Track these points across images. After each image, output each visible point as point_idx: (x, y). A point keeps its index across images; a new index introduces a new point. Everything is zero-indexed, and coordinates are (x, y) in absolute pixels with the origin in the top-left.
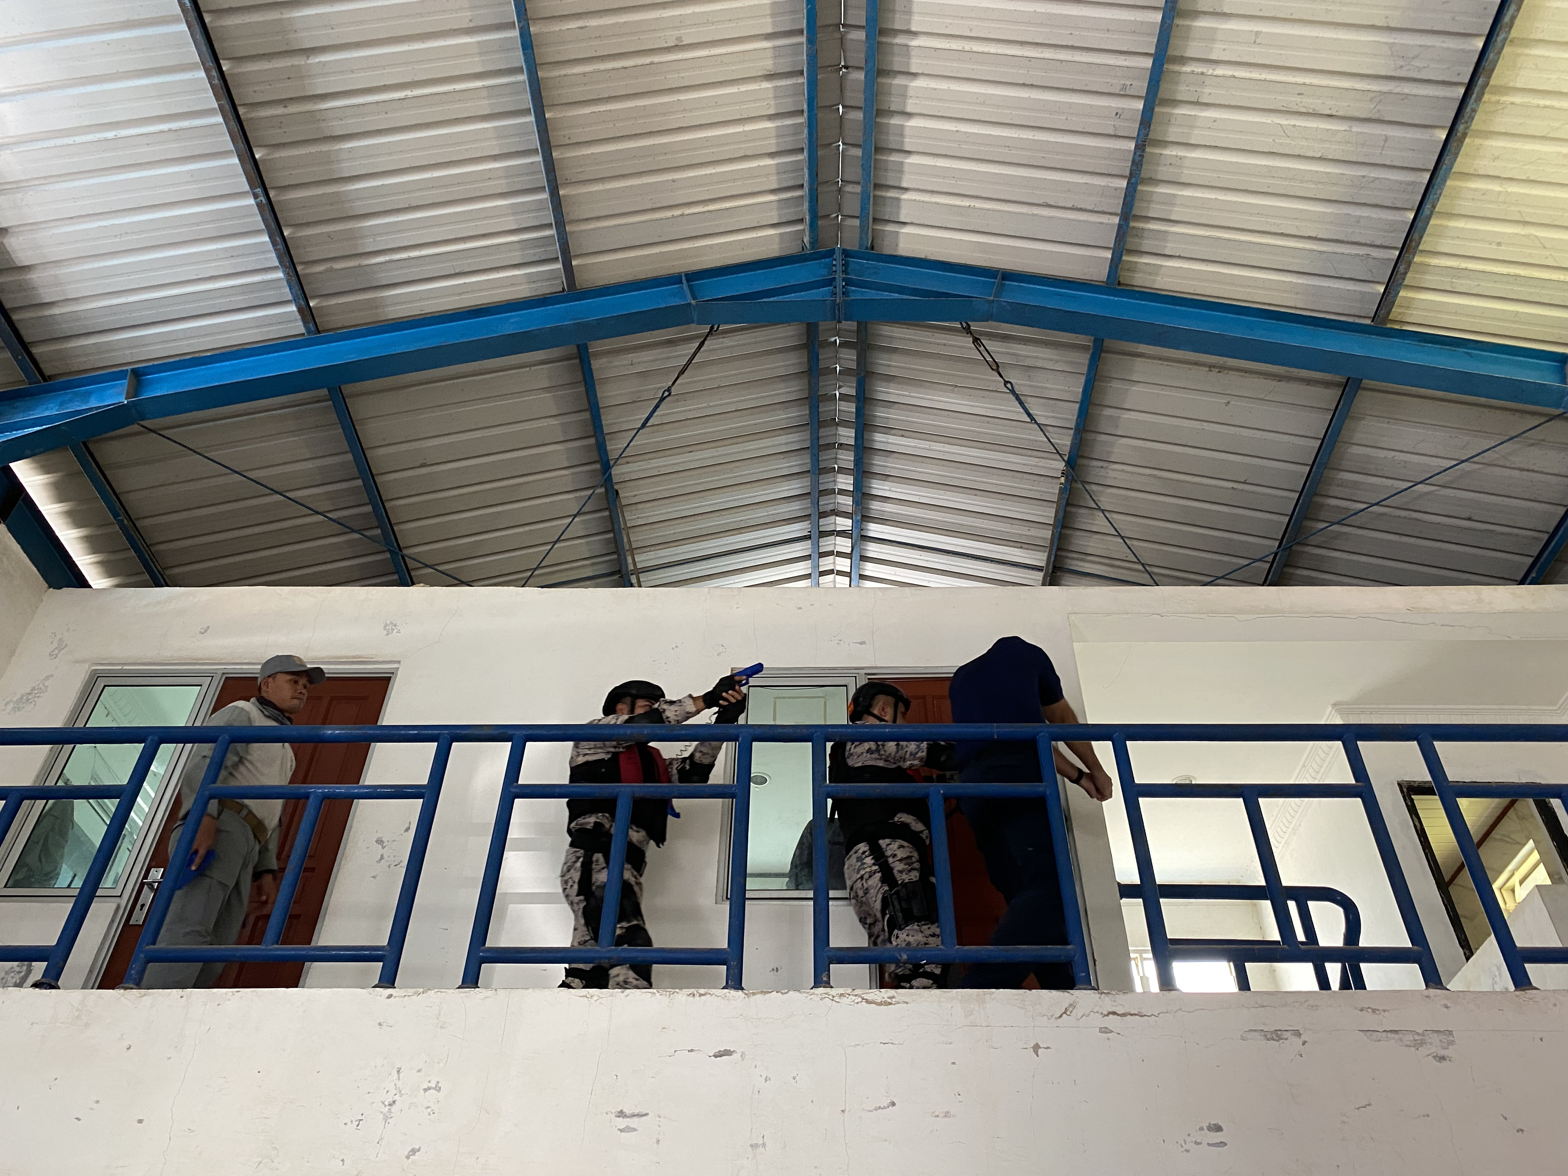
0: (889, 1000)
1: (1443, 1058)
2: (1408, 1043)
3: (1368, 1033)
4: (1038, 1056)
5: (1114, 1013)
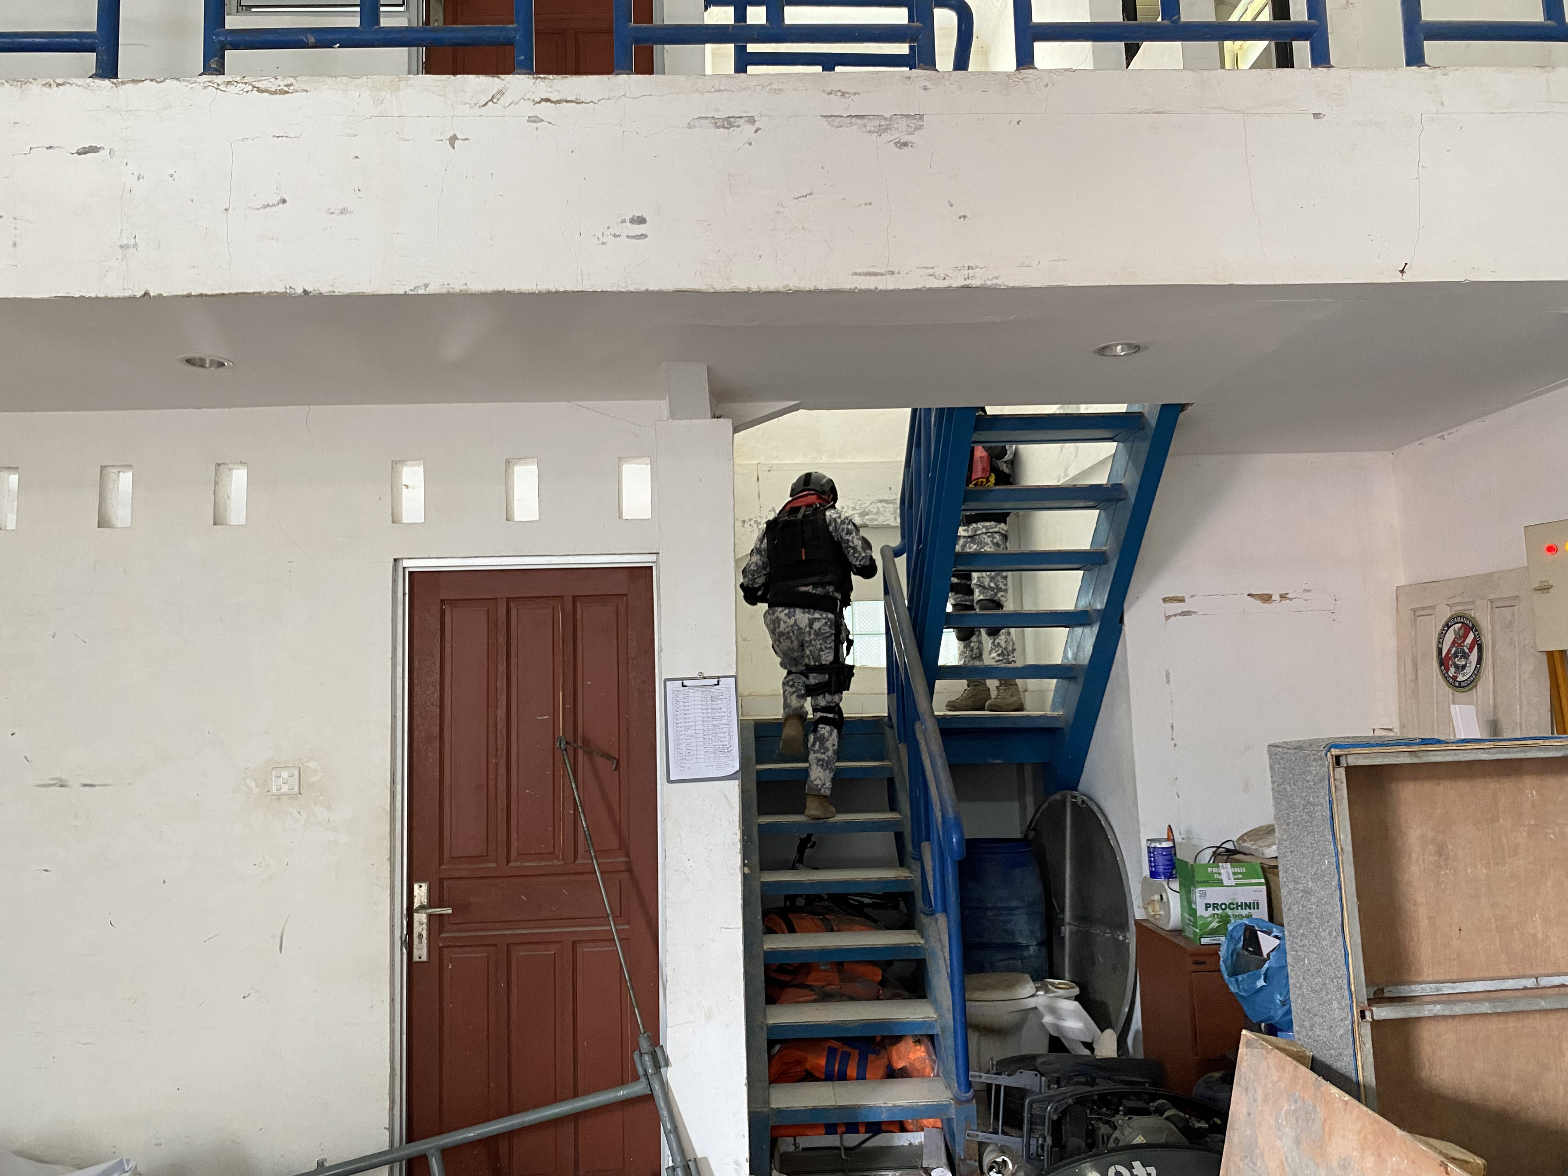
0: (286, 89)
1: (905, 144)
2: (873, 129)
3: (830, 119)
4: (453, 148)
5: (547, 100)
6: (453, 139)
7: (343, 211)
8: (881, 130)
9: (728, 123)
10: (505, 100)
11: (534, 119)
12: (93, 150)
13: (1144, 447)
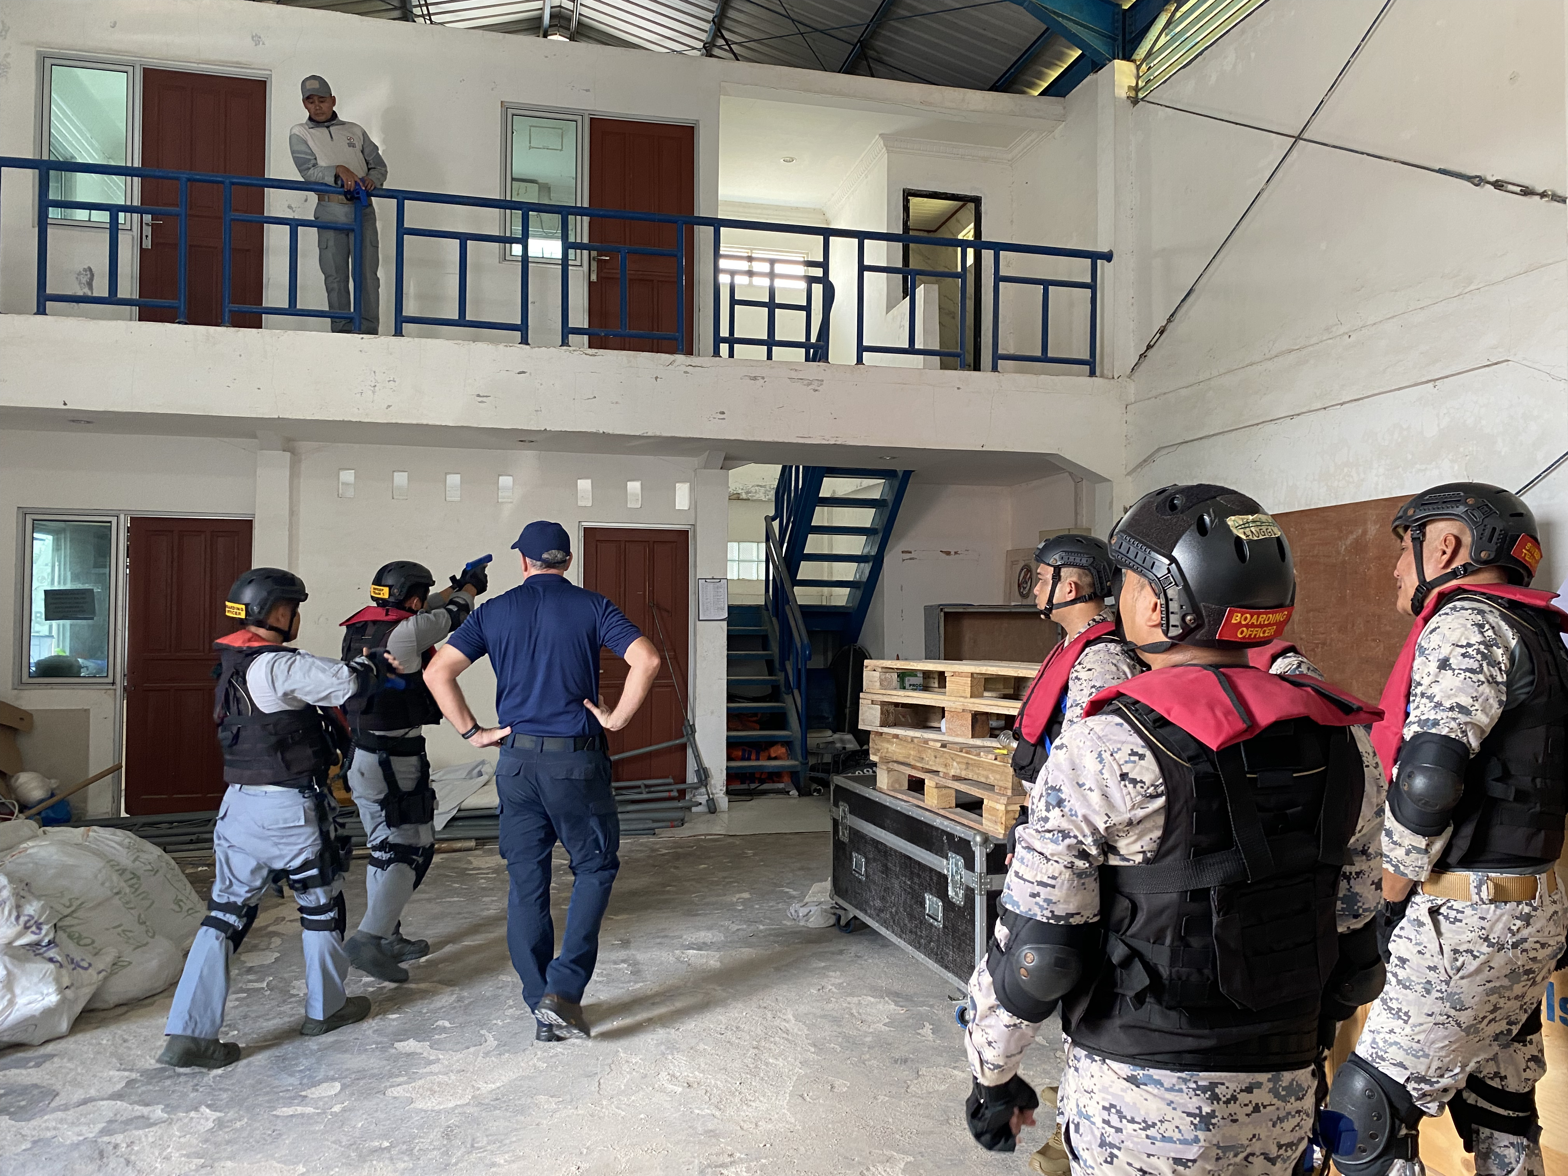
0: (595, 354)
1: (816, 390)
2: (805, 384)
3: (791, 379)
4: (656, 381)
5: (691, 366)
6: (656, 378)
7: (617, 403)
8: (809, 385)
9: (755, 378)
10: (676, 364)
11: (686, 372)
12: (524, 372)
13: (896, 483)
